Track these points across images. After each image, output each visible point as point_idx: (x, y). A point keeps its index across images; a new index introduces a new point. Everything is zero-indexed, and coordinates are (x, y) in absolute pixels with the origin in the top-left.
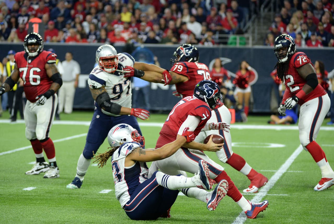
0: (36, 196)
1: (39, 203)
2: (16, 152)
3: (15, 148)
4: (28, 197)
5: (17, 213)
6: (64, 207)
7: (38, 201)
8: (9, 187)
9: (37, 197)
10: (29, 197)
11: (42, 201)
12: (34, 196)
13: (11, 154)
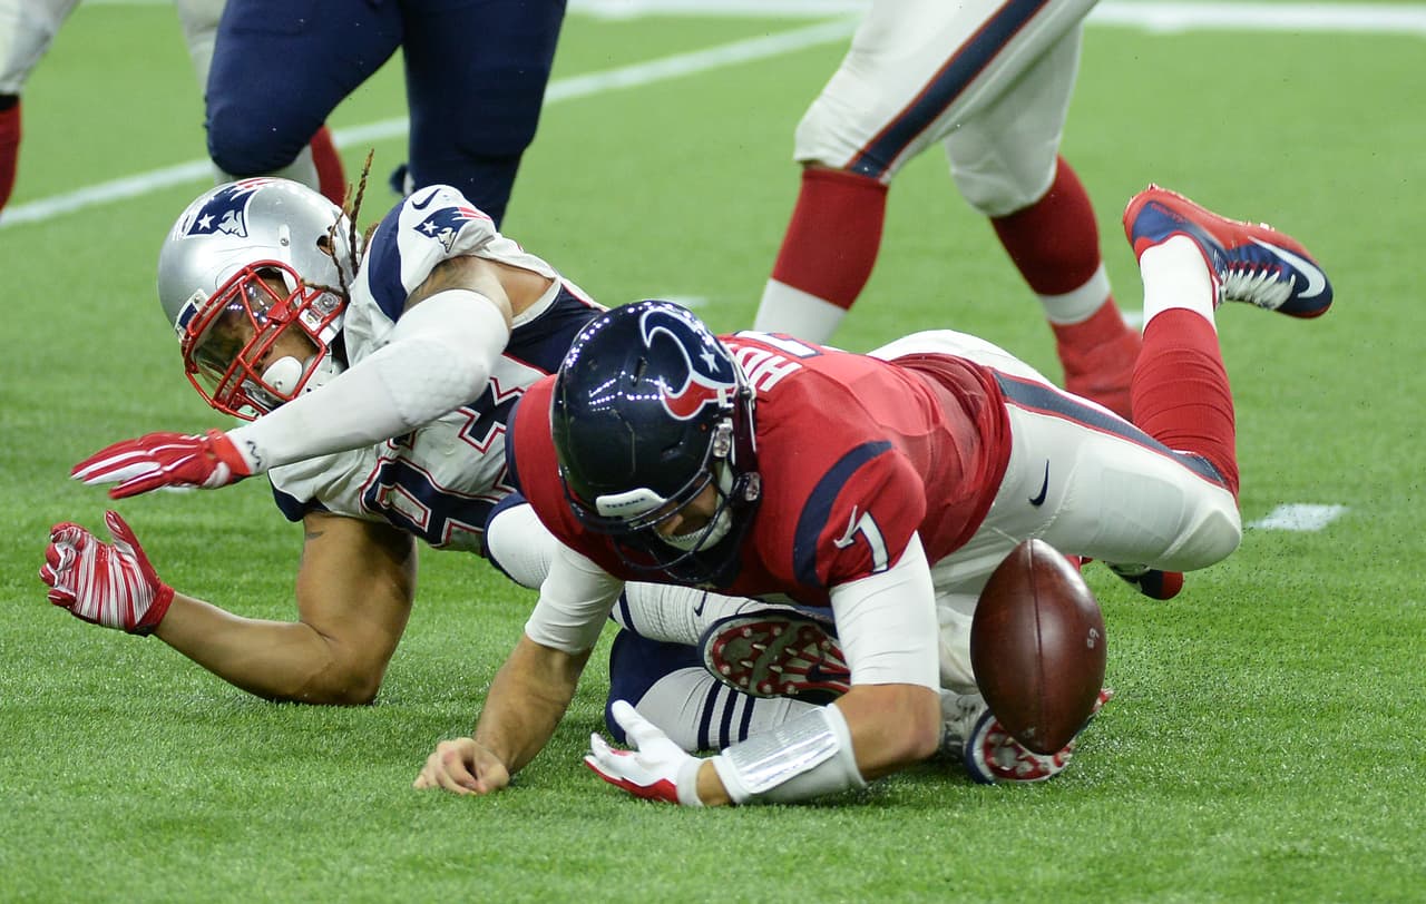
0: (226, 532)
1: (253, 589)
2: (88, 211)
3: (76, 183)
4: (167, 541)
5: (91, 658)
6: (432, 611)
7: (244, 571)
8: (34, 468)
9: (237, 539)
10: (179, 538)
11: (277, 566)
12: (215, 531)
13: (45, 224)
